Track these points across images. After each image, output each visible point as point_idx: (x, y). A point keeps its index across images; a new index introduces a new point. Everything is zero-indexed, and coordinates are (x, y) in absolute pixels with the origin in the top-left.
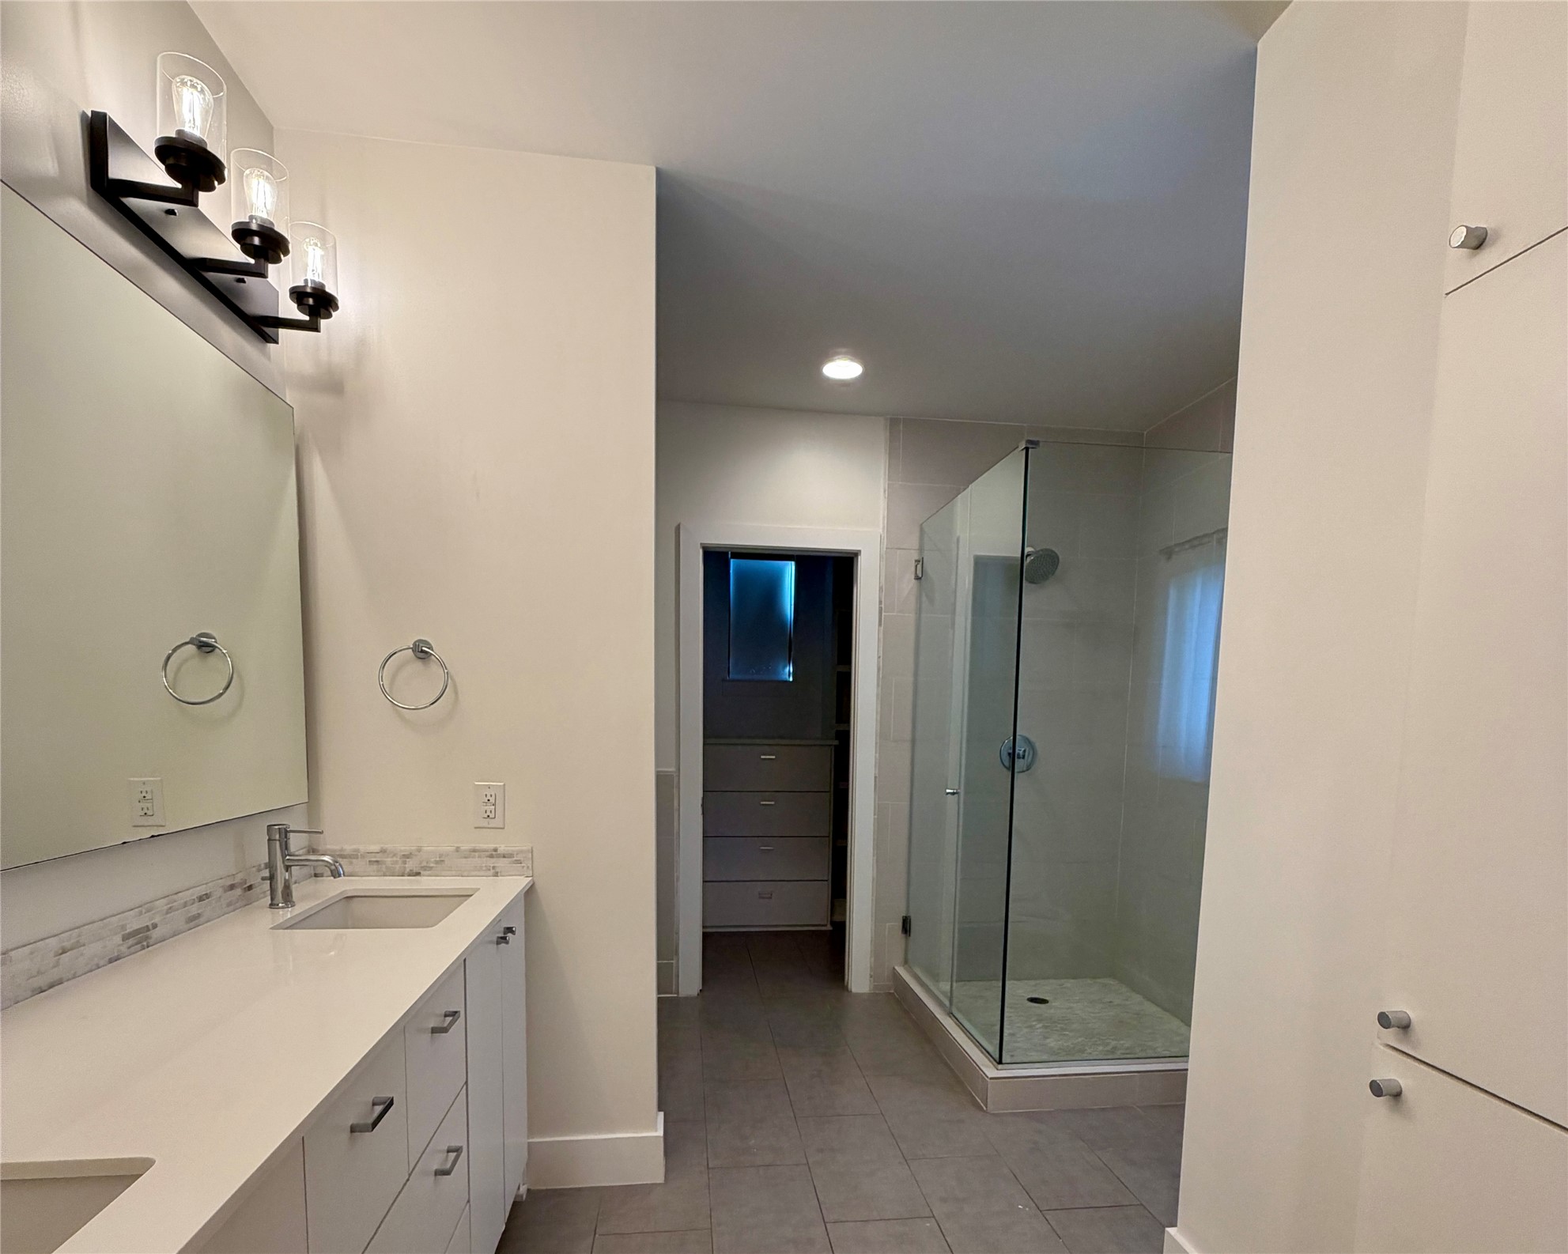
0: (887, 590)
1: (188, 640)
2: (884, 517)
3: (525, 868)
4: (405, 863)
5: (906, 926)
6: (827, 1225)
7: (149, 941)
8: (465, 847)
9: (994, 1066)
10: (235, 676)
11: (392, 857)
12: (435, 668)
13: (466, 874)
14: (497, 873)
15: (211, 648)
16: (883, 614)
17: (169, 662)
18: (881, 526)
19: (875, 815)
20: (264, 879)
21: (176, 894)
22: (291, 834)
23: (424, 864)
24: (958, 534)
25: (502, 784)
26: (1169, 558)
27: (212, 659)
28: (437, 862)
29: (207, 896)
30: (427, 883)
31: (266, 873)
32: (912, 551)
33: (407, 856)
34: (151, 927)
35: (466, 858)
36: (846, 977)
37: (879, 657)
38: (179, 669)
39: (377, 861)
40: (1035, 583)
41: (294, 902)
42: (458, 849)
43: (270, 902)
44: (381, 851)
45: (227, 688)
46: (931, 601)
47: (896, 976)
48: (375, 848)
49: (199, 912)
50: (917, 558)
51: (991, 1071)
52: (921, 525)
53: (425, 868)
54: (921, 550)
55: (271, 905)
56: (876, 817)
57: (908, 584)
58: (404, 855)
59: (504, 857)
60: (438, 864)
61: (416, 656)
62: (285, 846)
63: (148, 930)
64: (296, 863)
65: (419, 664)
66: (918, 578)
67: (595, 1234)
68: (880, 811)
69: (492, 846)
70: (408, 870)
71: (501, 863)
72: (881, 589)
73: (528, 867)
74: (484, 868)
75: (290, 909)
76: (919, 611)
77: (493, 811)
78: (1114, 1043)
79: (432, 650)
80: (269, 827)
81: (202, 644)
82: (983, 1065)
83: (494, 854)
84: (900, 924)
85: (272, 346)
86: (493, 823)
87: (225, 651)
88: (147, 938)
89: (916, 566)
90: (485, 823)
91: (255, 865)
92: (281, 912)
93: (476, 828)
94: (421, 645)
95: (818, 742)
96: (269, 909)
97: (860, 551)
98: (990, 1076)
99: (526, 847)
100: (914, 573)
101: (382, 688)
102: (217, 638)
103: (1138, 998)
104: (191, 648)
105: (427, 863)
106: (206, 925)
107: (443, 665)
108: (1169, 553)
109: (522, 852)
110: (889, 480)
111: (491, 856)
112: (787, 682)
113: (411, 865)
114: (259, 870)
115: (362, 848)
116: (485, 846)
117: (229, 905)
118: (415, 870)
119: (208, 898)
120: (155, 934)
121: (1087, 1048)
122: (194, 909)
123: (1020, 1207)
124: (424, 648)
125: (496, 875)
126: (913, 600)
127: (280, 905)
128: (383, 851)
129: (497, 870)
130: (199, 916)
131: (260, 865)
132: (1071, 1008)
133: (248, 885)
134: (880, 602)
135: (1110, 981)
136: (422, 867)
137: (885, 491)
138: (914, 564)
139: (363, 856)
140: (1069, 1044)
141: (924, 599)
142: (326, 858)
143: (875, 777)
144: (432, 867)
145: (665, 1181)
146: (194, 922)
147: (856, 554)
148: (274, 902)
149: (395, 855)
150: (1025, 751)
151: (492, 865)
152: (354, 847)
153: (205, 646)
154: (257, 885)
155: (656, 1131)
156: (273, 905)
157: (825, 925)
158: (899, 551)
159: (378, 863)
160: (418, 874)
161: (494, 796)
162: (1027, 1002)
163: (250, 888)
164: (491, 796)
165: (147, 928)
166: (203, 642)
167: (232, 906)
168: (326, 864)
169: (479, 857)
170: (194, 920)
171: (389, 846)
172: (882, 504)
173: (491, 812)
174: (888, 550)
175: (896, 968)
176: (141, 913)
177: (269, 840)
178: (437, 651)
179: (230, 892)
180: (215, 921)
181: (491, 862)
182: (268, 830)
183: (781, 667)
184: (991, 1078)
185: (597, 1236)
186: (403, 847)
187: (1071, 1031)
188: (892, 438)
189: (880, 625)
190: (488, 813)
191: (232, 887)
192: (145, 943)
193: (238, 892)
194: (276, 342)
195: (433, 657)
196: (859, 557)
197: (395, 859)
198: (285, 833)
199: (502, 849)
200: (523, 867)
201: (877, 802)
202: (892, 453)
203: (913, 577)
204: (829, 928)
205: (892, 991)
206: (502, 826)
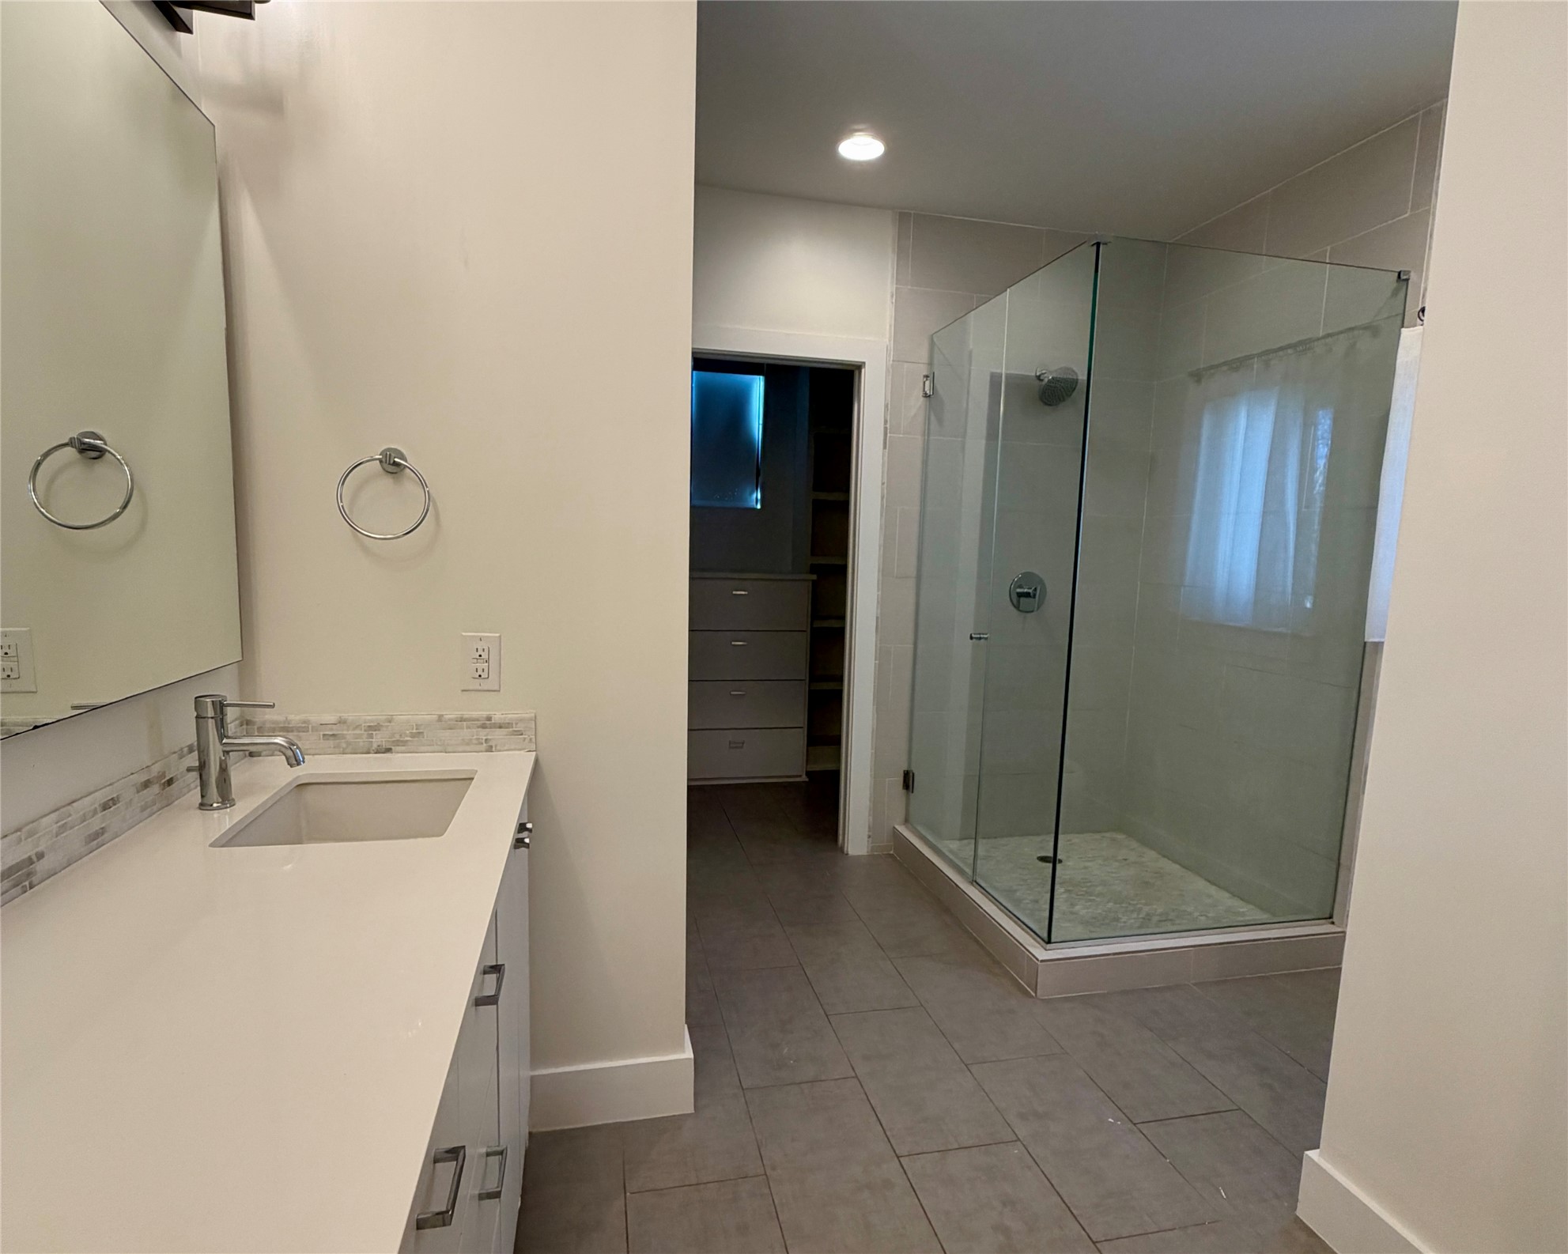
0: (892, 409)
1: (66, 441)
2: (890, 326)
3: (527, 741)
4: (371, 736)
5: (908, 781)
6: (901, 1159)
7: (33, 879)
8: (450, 715)
9: (1042, 947)
10: (135, 492)
11: (354, 729)
12: (411, 487)
13: (450, 749)
14: (491, 747)
15: (98, 453)
16: (888, 435)
17: (39, 471)
18: (888, 336)
19: (876, 660)
20: (189, 770)
21: (69, 804)
22: (229, 708)
23: (397, 737)
24: (971, 347)
25: (498, 635)
26: (1199, 381)
27: (101, 468)
28: (413, 735)
29: (114, 801)
30: (401, 764)
31: (193, 760)
32: (922, 365)
33: (376, 728)
34: (34, 858)
35: (450, 729)
36: (841, 838)
37: (883, 484)
38: (52, 480)
39: (333, 735)
40: (1050, 405)
41: (233, 800)
42: (440, 718)
43: (199, 800)
44: (340, 722)
45: (125, 507)
46: (940, 421)
47: (896, 835)
48: (330, 718)
49: (103, 825)
50: (925, 373)
51: (1040, 953)
52: (932, 335)
53: (398, 743)
54: (931, 364)
55: (201, 805)
56: (877, 662)
57: (917, 402)
58: (369, 726)
59: (500, 727)
60: (414, 738)
61: (384, 469)
62: (221, 724)
63: (32, 863)
64: (235, 748)
65: (387, 482)
66: (926, 396)
67: (625, 1193)
68: (882, 655)
69: (485, 714)
70: (375, 746)
71: (497, 735)
72: (886, 406)
73: (531, 739)
74: (475, 742)
75: (228, 810)
76: (927, 433)
77: (486, 670)
78: (1146, 909)
79: (406, 461)
80: (197, 699)
81: (83, 447)
82: (1029, 945)
83: (487, 723)
84: (901, 779)
85: (182, 35)
86: (486, 685)
87: (119, 457)
88: (29, 875)
89: (924, 382)
90: (475, 685)
91: (176, 750)
92: (216, 814)
93: (463, 691)
94: (393, 455)
95: (789, 577)
96: (199, 811)
97: (864, 363)
98: (1040, 959)
99: (528, 714)
100: (922, 390)
101: (342, 510)
102: (106, 439)
103: (1153, 854)
104: (70, 453)
105: (401, 736)
106: (112, 842)
107: (423, 484)
108: (1197, 376)
109: (522, 720)
110: (896, 284)
111: (484, 727)
112: (755, 509)
113: (379, 739)
114: (181, 757)
115: (315, 718)
116: (475, 714)
117: (143, 809)
118: (385, 745)
119: (115, 804)
120: (41, 867)
121: (1120, 916)
122: (96, 824)
123: (1110, 1120)
124: (396, 460)
125: (490, 749)
126: (921, 419)
127: (215, 805)
128: (342, 722)
129: (493, 743)
130: (103, 831)
131: (182, 749)
132: (1085, 868)
133: (167, 778)
134: (886, 422)
135: (1120, 837)
136: (393, 742)
137: (892, 296)
138: (922, 379)
139: (315, 729)
140: (1100, 911)
141: (933, 418)
142: (279, 740)
143: (877, 618)
144: (407, 741)
145: (695, 1110)
146: (95, 842)
147: (859, 367)
148: (205, 801)
149: (357, 727)
150: (1035, 589)
151: (484, 738)
152: (302, 717)
153: (90, 450)
154: (179, 776)
155: (684, 1052)
156: (203, 806)
157: (800, 776)
158: (906, 365)
159: (335, 738)
160: (388, 750)
161: (486, 650)
162: (1037, 861)
163: (170, 782)
164: (484, 650)
165: (30, 861)
166: (89, 444)
167: (148, 810)
168: (279, 747)
169: (468, 727)
170: (96, 839)
171: (350, 716)
172: (889, 312)
173: (483, 670)
174: (895, 363)
175: (897, 827)
176: (20, 840)
177: (197, 717)
178: (411, 461)
179: (145, 791)
180: (126, 834)
181: (483, 734)
182: (196, 702)
183: (748, 492)
184: (1042, 961)
185: (628, 1194)
186: (369, 716)
187: (1098, 895)
188: (901, 236)
189: (885, 447)
190: (480, 672)
191: (146, 784)
192: (27, 883)
193: (155, 789)
194: (189, 31)
195: (408, 470)
196: (863, 370)
197: (358, 732)
198: (220, 707)
199: (498, 717)
200: (525, 739)
201: (878, 645)
202: (901, 252)
203: (921, 394)
204: (804, 778)
205: (892, 852)
206: (496, 688)
